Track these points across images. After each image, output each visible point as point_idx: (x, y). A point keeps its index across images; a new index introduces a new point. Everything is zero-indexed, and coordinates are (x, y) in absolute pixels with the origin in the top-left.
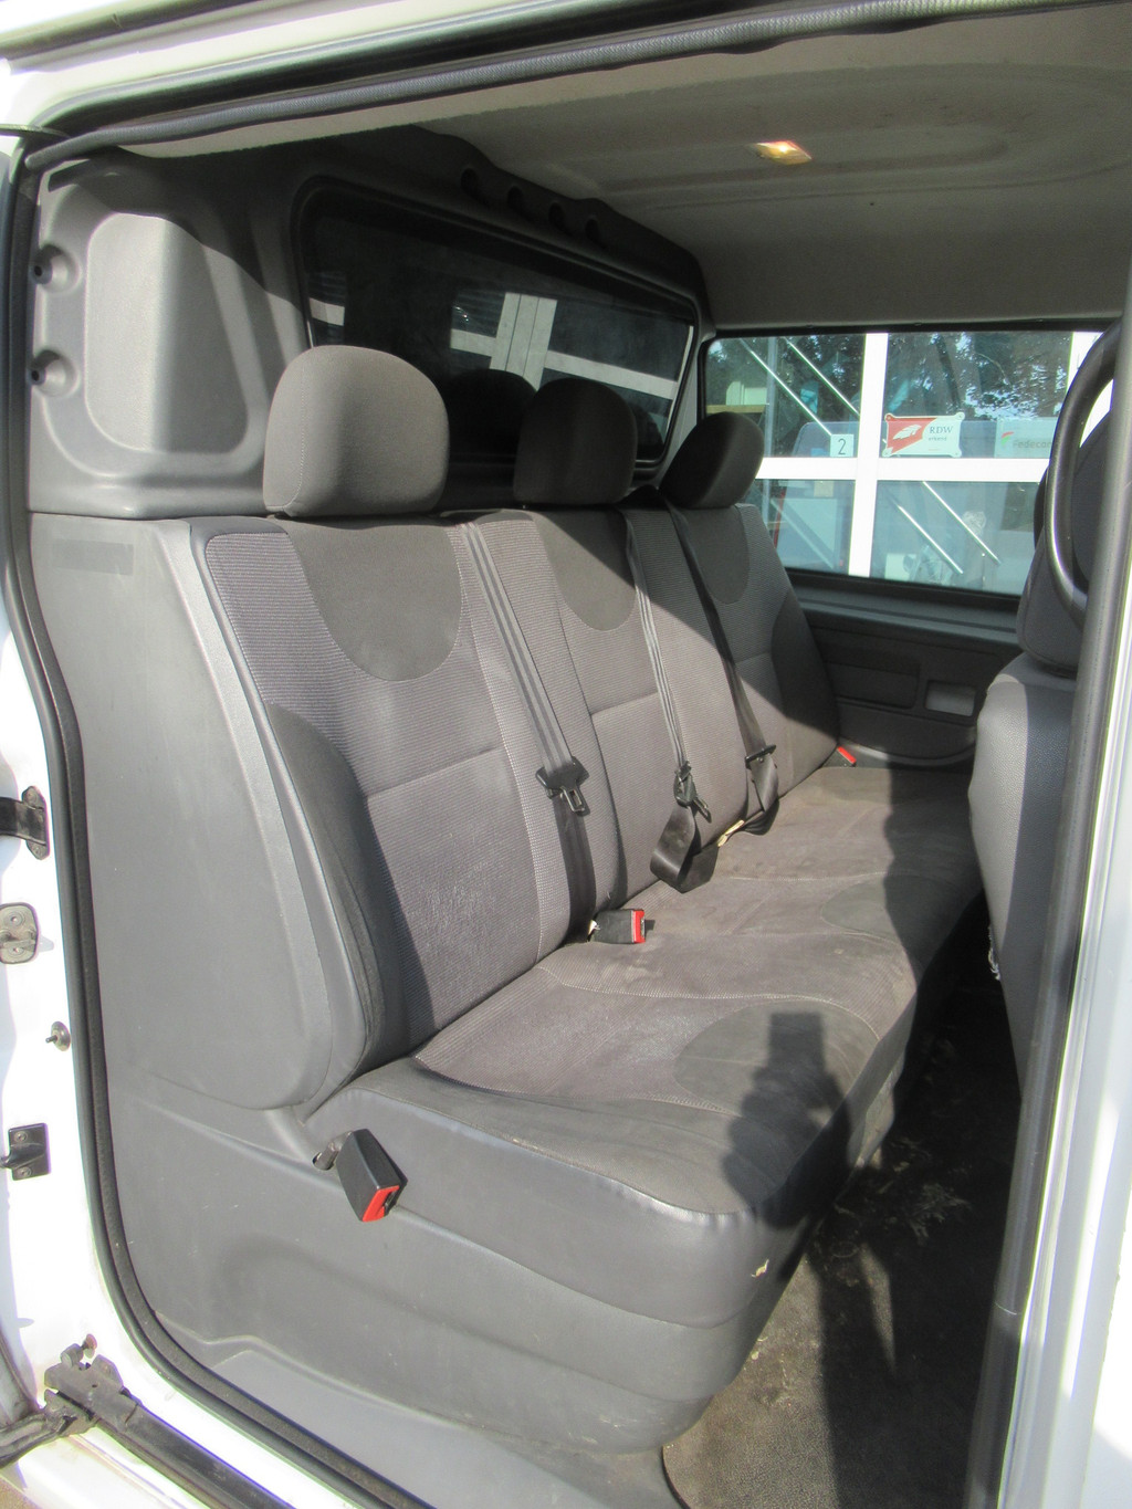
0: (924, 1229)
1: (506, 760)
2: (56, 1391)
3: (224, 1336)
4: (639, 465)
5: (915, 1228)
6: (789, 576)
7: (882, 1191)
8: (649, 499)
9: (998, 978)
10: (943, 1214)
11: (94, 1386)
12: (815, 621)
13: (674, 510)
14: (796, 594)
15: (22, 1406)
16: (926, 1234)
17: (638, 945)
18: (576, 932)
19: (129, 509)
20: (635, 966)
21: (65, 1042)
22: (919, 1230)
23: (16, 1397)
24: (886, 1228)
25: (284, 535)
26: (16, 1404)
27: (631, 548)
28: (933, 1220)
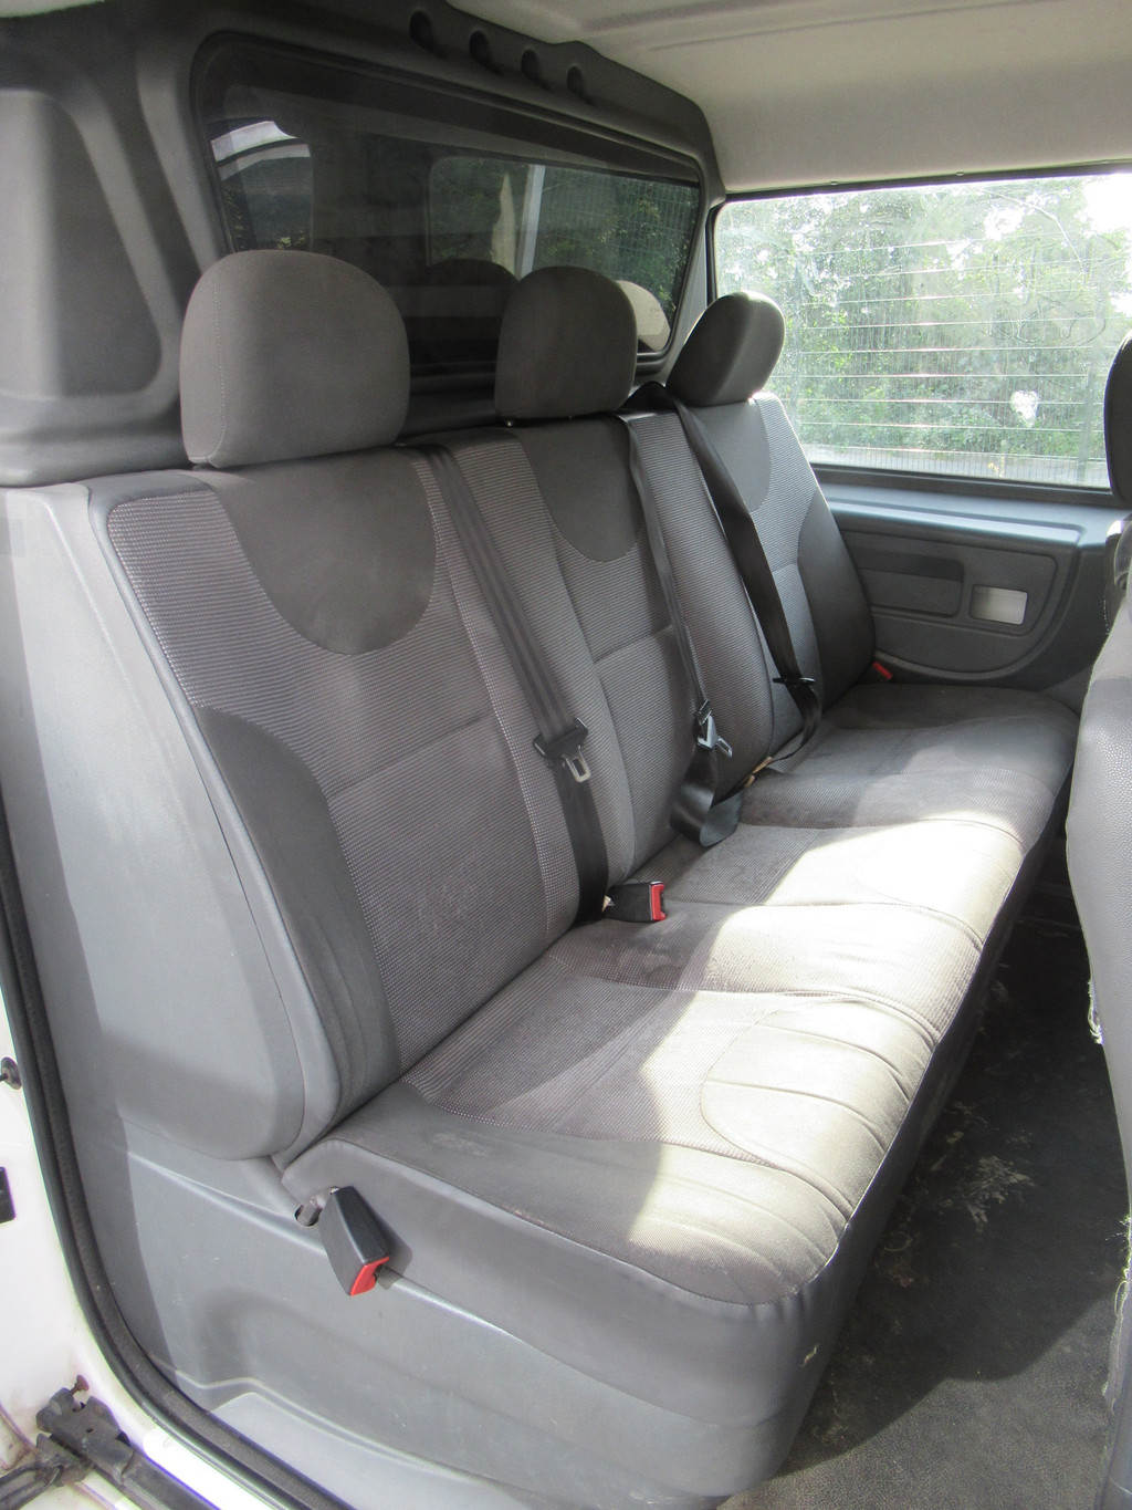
0: (982, 1212)
1: (498, 730)
2: (48, 1435)
3: (220, 1380)
4: (641, 359)
5: (973, 1211)
6: (816, 473)
7: (935, 1168)
8: (656, 399)
9: (1099, 1041)
10: (1002, 1193)
11: (89, 1431)
12: (847, 524)
13: (683, 409)
14: (824, 493)
15: (17, 1447)
16: (985, 1219)
17: (657, 924)
18: (587, 912)
19: (20, 474)
20: (655, 951)
21: (15, 1081)
22: (978, 1215)
23: (9, 1438)
24: (941, 1213)
25: (209, 494)
26: (11, 1446)
27: (635, 459)
28: (994, 1201)
